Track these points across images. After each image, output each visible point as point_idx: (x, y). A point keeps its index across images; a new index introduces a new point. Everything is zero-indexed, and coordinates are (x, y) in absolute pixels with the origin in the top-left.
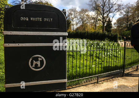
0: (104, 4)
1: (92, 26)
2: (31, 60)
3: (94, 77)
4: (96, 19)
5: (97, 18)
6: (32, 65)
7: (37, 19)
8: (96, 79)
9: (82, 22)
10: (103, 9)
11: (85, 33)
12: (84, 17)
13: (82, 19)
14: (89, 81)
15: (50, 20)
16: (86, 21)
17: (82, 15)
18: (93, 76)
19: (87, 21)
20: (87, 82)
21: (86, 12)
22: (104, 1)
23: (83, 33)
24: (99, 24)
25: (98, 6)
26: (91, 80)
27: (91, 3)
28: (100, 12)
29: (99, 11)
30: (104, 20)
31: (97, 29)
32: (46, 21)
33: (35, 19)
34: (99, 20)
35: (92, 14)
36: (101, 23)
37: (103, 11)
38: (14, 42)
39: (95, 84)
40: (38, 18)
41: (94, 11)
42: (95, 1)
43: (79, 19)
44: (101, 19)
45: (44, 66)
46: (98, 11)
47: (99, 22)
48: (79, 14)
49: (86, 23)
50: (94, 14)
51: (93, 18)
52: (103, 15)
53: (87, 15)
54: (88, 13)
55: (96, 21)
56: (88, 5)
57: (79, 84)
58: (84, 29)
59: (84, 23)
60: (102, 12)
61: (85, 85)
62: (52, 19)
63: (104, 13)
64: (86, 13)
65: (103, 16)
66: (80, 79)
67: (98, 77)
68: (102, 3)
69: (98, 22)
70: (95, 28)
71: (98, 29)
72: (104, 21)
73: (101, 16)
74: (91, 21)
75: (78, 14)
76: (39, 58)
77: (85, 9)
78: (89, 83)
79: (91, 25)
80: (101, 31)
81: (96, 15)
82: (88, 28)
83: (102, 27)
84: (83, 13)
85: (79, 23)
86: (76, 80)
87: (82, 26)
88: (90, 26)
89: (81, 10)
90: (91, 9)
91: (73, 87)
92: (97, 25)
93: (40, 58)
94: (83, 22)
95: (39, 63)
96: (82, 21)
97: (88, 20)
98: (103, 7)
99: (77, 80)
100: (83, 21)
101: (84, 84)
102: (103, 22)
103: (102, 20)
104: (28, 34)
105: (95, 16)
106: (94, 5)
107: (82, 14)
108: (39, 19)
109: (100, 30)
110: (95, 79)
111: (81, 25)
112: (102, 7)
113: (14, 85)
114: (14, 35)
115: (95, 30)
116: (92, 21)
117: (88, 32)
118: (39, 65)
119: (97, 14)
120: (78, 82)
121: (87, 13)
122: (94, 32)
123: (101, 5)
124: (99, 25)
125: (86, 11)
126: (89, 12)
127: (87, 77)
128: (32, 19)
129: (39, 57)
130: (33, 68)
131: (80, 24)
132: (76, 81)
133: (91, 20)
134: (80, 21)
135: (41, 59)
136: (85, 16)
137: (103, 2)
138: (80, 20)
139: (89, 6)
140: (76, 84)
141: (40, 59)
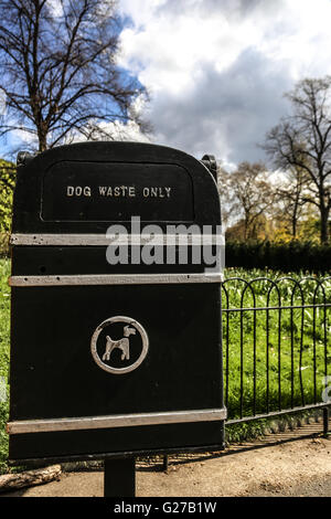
0: (323, 143)
1: (283, 224)
2: (98, 332)
3: (309, 410)
4: (295, 197)
5: (298, 193)
6: (101, 351)
7: (121, 191)
8: (317, 421)
9: (243, 210)
10: (319, 159)
11: (258, 247)
12: (251, 193)
13: (244, 200)
14: (291, 428)
15: (164, 192)
16: (256, 204)
17: (245, 184)
18: (307, 407)
19: (262, 206)
20: (282, 430)
21: (256, 175)
22: (323, 133)
23: (251, 249)
24: (307, 214)
25: (301, 151)
26: (299, 425)
27: (275, 141)
28: (310, 173)
29: (304, 167)
30: (326, 199)
31: (302, 233)
32: (151, 197)
33: (113, 192)
34: (305, 200)
35: (280, 179)
36: (313, 212)
37: (320, 167)
38: (43, 272)
39: (317, 440)
40: (123, 188)
41: (284, 168)
42: (288, 136)
43: (233, 200)
44: (313, 195)
45: (143, 356)
46: (299, 168)
47: (309, 208)
48: (232, 183)
49: (259, 211)
50: (287, 181)
51: (286, 195)
52: (322, 182)
53: (262, 185)
54: (266, 178)
55: (297, 204)
56: (264, 148)
57: (253, 437)
58: (253, 234)
59: (252, 211)
60: (316, 171)
61: (278, 443)
62: (168, 190)
63: (324, 173)
64: (257, 179)
65: (320, 187)
66: (257, 416)
67: (325, 411)
68: (313, 140)
69: (303, 207)
70: (291, 228)
71: (304, 231)
72: (326, 204)
73: (314, 186)
74: (275, 205)
75: (229, 181)
76: (126, 328)
77: (252, 163)
78: (291, 435)
79: (279, 219)
80: (316, 239)
81: (296, 182)
82: (268, 229)
83: (317, 224)
84: (247, 179)
85: (234, 212)
86: (244, 419)
87: (245, 223)
88: (274, 222)
89: (240, 168)
90: (276, 162)
91: (232, 448)
92: (300, 219)
93: (131, 326)
94: (247, 210)
95: (124, 346)
96: (244, 205)
97: (264, 201)
98: (320, 154)
99: (247, 422)
100: (248, 206)
101: (272, 439)
102: (321, 206)
103: (317, 200)
104: (93, 241)
105: (290, 188)
106: (285, 149)
107: (245, 180)
108: (127, 192)
109: (310, 235)
110: (312, 419)
111: (242, 220)
112: (315, 154)
113: (39, 426)
114: (44, 246)
115: (294, 234)
116: (282, 205)
117: (268, 244)
118: (126, 354)
119: (298, 179)
120: (250, 431)
121: (260, 175)
122: (291, 244)
123: (309, 146)
124: (306, 218)
125: (258, 169)
126: (266, 173)
127: (283, 412)
128: (102, 191)
129: (126, 324)
130: (106, 362)
131: (239, 218)
132: (240, 424)
133: (277, 201)
134: (237, 206)
135: (133, 331)
136: (254, 188)
137: (318, 137)
138: (238, 201)
139: (268, 153)
140: (243, 439)
141: (128, 331)
